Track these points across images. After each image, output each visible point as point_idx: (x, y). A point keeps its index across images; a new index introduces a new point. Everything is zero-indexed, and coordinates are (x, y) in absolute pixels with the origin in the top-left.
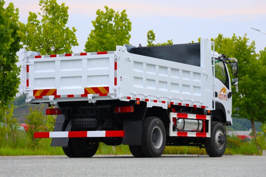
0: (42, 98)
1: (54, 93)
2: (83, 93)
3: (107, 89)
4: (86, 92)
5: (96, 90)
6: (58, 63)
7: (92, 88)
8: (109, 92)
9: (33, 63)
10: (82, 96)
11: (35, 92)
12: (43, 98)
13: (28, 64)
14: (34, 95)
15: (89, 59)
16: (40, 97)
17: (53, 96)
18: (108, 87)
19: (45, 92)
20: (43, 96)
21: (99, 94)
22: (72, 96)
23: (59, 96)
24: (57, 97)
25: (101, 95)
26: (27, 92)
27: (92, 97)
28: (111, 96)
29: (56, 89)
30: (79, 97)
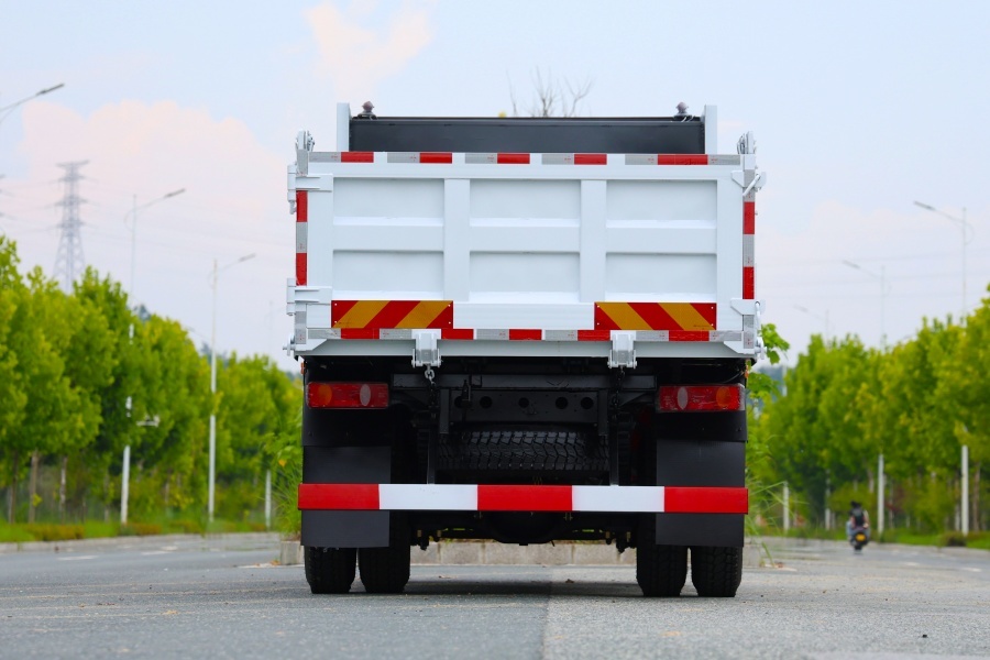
0: (377, 336)
1: (443, 318)
2: (590, 325)
3: (708, 311)
4: (605, 321)
5: (652, 315)
6: (457, 191)
7: (635, 306)
8: (715, 327)
9: (329, 185)
10: (584, 335)
11: (340, 309)
12: (382, 336)
13: (303, 185)
14: (333, 324)
15: (610, 182)
16: (369, 332)
17: (437, 333)
18: (714, 305)
19: (395, 313)
20: (382, 331)
21: (666, 333)
22: (535, 335)
23: (466, 334)
24: (451, 334)
25: (678, 334)
26: (302, 308)
27: (635, 342)
28: (725, 343)
29: (452, 303)
30: (570, 339)
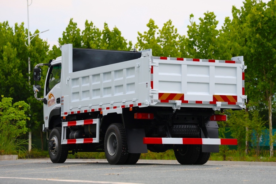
0: (168, 102)
1: (182, 97)
2: (212, 100)
3: (235, 98)
4: (215, 99)
5: (224, 98)
6: (184, 67)
7: (221, 96)
8: (237, 101)
9: (158, 65)
10: (211, 102)
11: (160, 95)
12: (169, 102)
13: (153, 65)
14: (159, 99)
15: (216, 67)
16: (166, 101)
17: (181, 101)
18: (237, 96)
19: (172, 96)
20: (169, 101)
21: (227, 102)
22: (200, 102)
23: (187, 102)
24: (184, 102)
25: (230, 103)
26: (152, 95)
27: (221, 105)
28: (239, 105)
29: (184, 94)
30: (208, 103)
